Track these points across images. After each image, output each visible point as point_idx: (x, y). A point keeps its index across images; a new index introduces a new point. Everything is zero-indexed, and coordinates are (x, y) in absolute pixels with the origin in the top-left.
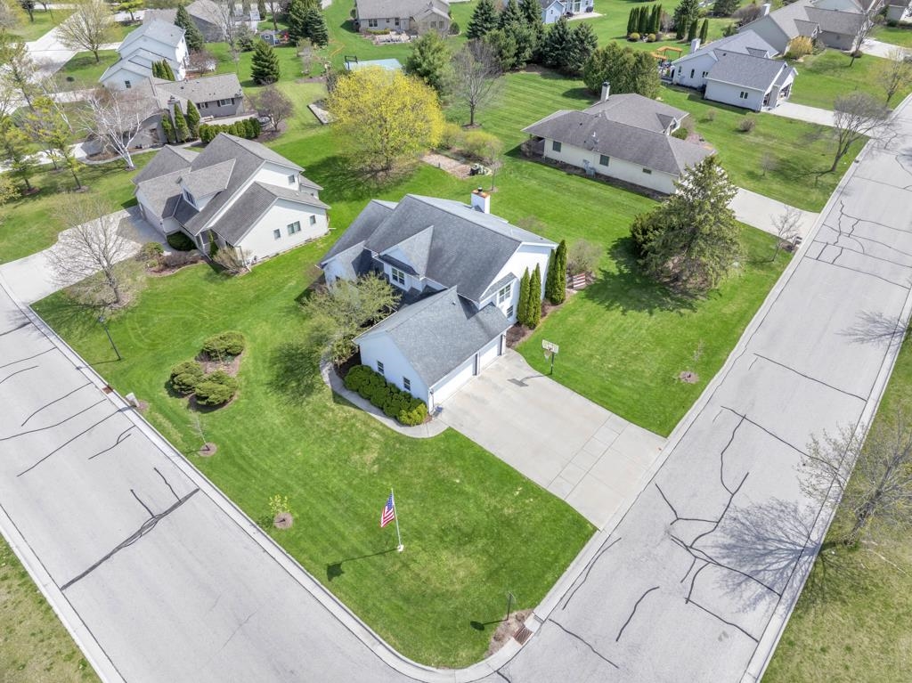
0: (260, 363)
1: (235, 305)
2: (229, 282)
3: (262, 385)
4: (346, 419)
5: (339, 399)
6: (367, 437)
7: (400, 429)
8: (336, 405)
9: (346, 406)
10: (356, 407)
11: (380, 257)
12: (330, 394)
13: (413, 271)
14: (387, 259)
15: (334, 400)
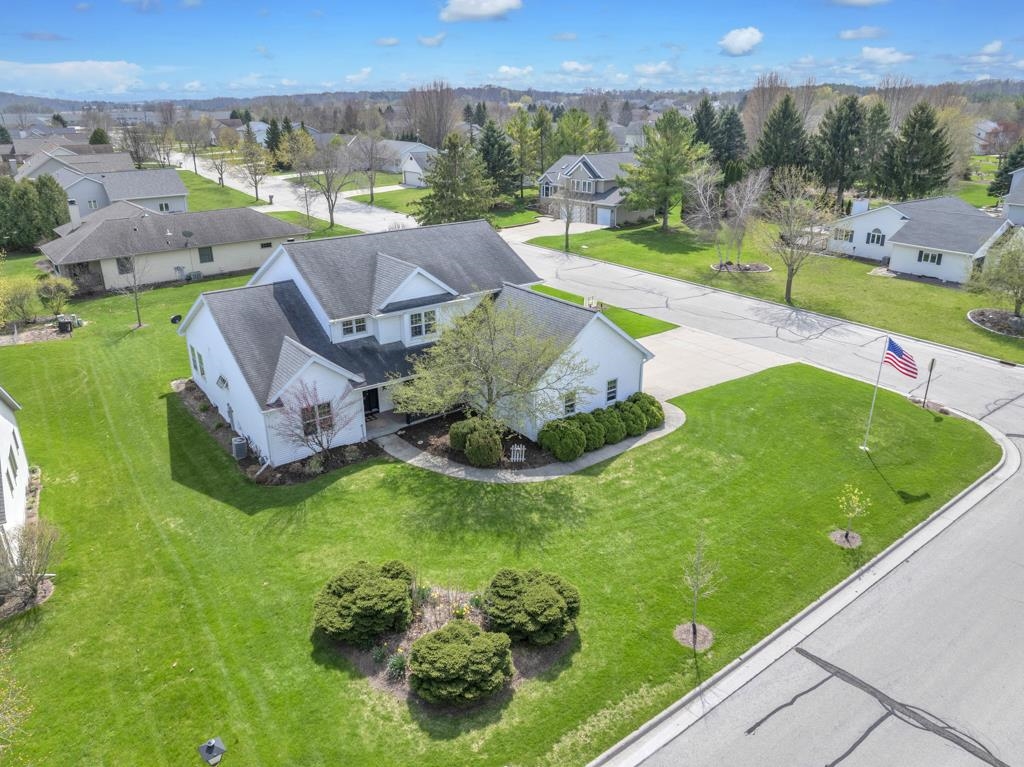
3: (518, 556)
5: (596, 470)
6: (679, 455)
7: (667, 430)
8: (608, 473)
9: (614, 465)
10: (618, 456)
11: (383, 311)
12: (580, 478)
13: (447, 297)
14: (396, 306)
15: (596, 475)
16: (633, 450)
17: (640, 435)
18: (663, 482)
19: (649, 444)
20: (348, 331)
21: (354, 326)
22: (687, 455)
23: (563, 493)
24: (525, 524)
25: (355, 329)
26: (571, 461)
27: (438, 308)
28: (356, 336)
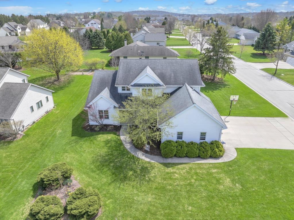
0: (92, 174)
1: (31, 155)
2: (12, 145)
3: (110, 184)
4: (188, 172)
5: (170, 165)
6: (211, 174)
7: (220, 161)
8: (173, 169)
9: (179, 166)
10: (185, 163)
11: (132, 86)
12: (162, 166)
13: (158, 85)
14: (137, 85)
15: (168, 167)
16: (194, 164)
17: (204, 158)
18: (191, 182)
19: (203, 164)
20: (124, 90)
21: (126, 88)
22: (214, 175)
23: (149, 169)
24: (124, 174)
25: (126, 90)
26: (166, 158)
27: (153, 88)
28: (126, 92)
